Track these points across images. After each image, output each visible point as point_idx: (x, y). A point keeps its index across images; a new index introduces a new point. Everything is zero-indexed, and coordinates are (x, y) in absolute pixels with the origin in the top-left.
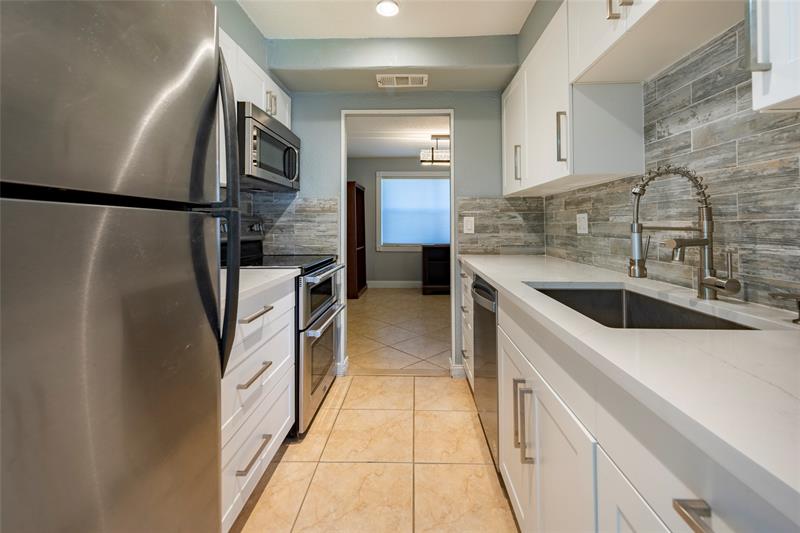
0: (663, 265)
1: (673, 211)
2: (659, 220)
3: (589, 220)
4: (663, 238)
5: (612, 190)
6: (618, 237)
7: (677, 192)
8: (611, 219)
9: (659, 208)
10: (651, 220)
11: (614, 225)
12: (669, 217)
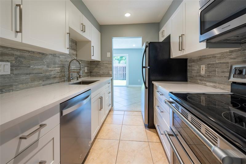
0: (53, 80)
1: (57, 66)
2: (53, 68)
3: (11, 66)
4: (54, 72)
5: (32, 55)
6: (36, 74)
7: (58, 61)
8: (31, 66)
9: (53, 65)
10: (50, 68)
11: (33, 69)
12: (56, 67)
